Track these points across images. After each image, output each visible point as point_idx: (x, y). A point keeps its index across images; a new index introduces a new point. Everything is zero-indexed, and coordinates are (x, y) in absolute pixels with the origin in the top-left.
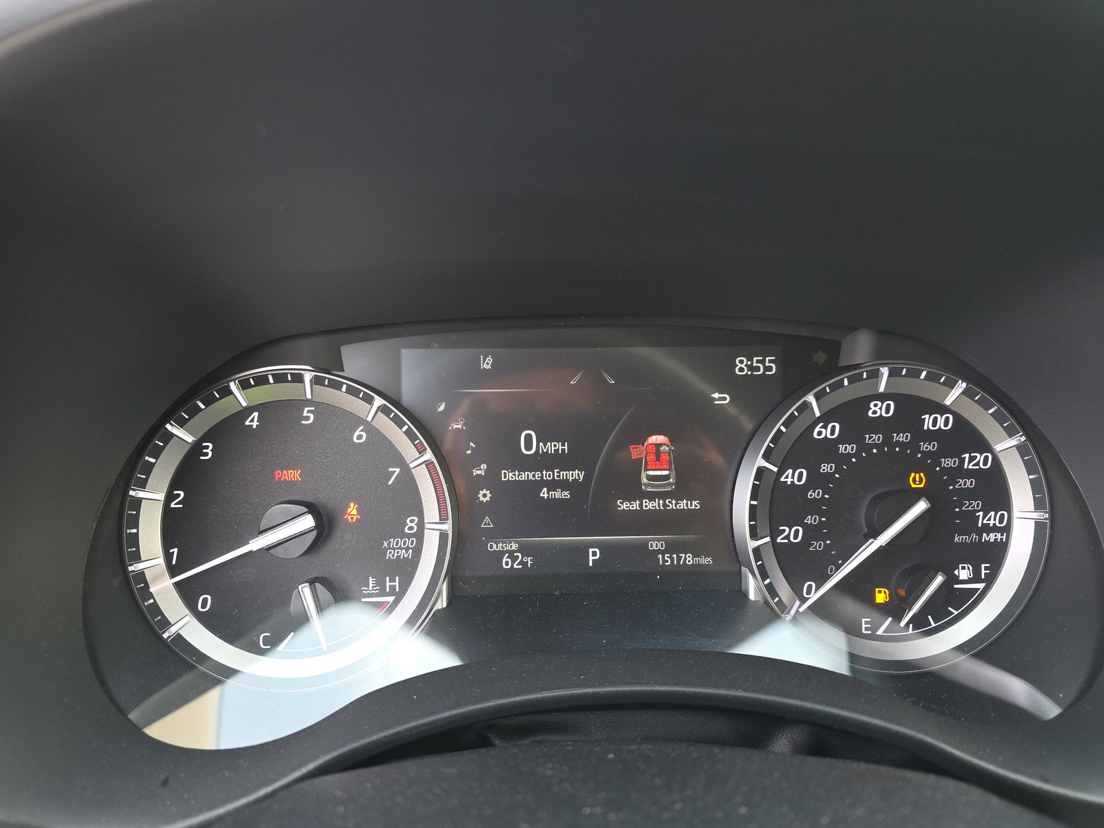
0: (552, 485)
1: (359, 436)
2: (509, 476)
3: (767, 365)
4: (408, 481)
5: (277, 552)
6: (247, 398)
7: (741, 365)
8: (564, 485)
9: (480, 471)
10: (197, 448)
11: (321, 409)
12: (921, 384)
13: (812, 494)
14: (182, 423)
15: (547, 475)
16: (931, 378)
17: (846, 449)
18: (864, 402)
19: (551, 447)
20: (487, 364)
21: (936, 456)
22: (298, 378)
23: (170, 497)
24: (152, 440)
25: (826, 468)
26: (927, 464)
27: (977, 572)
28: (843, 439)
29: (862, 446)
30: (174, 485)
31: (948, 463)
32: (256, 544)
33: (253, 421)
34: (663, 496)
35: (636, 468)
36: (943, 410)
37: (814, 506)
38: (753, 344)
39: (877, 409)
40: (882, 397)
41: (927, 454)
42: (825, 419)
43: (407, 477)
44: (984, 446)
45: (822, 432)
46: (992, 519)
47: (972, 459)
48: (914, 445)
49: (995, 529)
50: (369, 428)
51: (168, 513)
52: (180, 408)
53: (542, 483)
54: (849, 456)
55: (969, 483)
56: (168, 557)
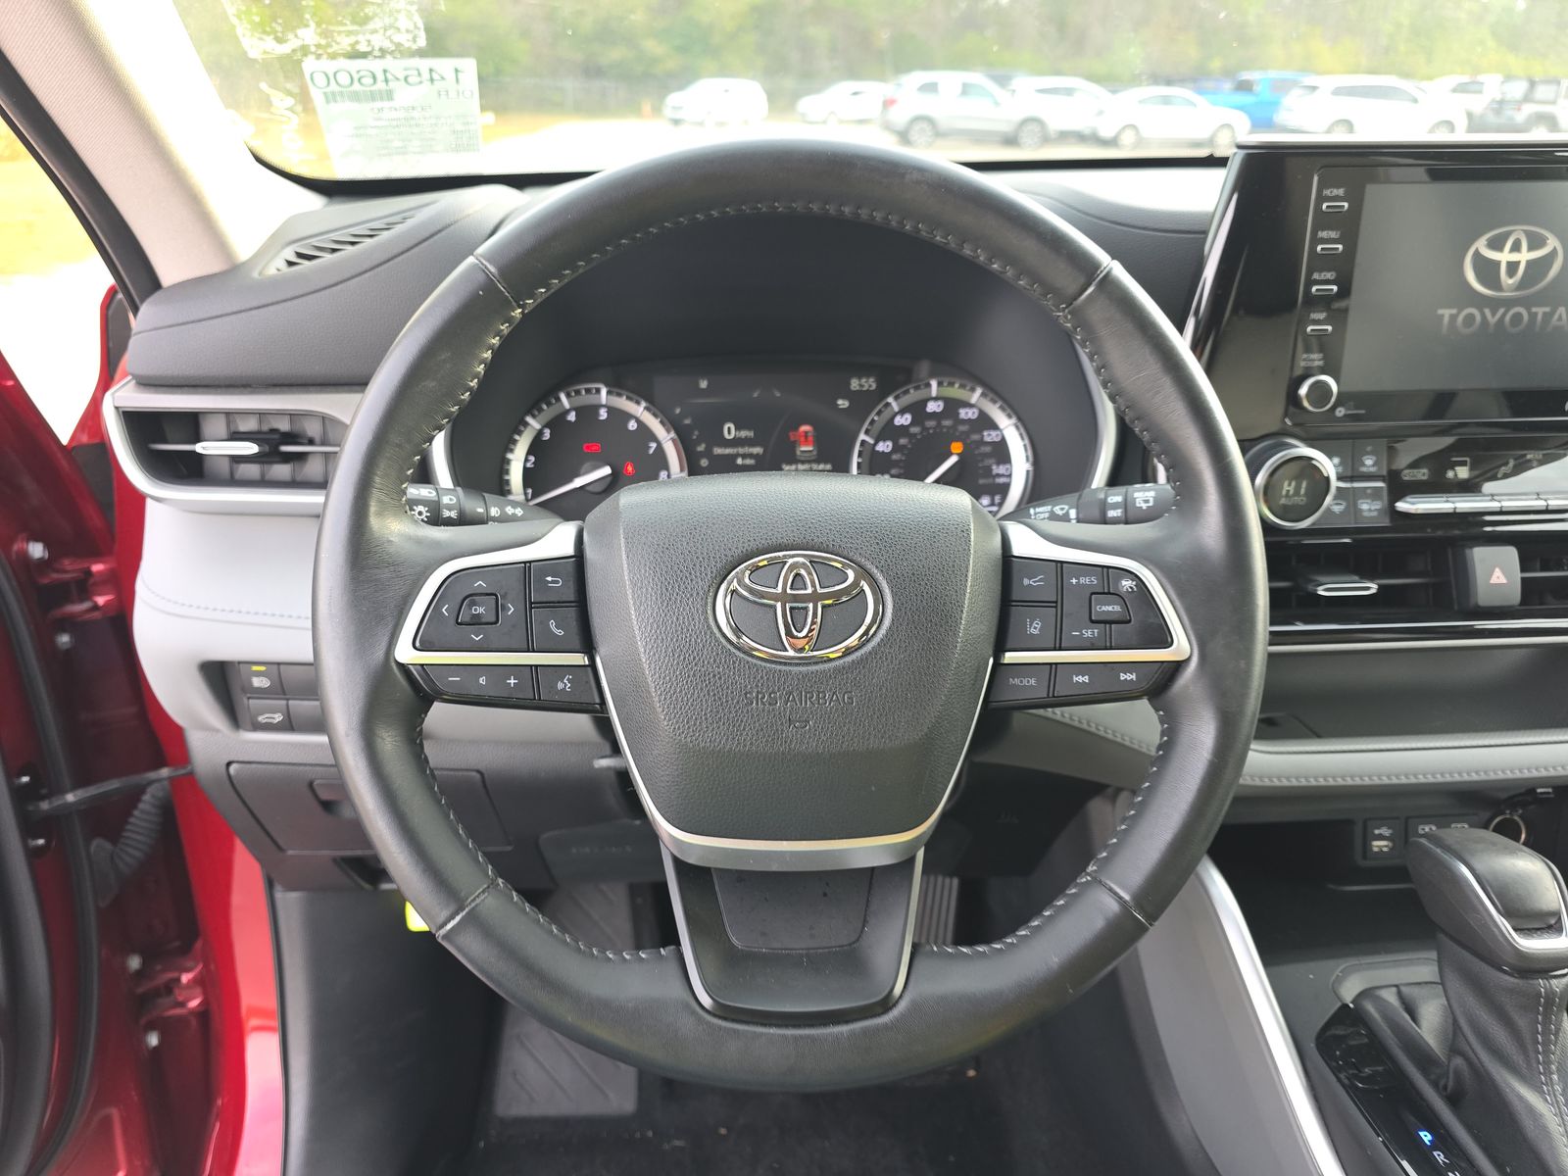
0: (744, 456)
1: (632, 425)
2: (718, 451)
3: (870, 383)
4: (660, 450)
5: (588, 488)
6: (570, 403)
7: (855, 384)
8: (751, 456)
9: (701, 448)
10: (540, 433)
11: (611, 410)
12: (955, 392)
13: (895, 457)
14: (534, 416)
15: (741, 450)
16: (962, 386)
17: (915, 430)
18: (924, 402)
19: (744, 434)
20: (704, 384)
21: (967, 434)
22: (598, 391)
23: (526, 460)
24: (519, 426)
25: (903, 441)
26: (962, 438)
27: (993, 500)
28: (912, 424)
29: (925, 429)
30: (529, 453)
31: (975, 437)
32: (578, 482)
33: (572, 417)
34: (809, 462)
35: (793, 445)
36: (971, 406)
37: (896, 464)
38: (862, 371)
39: (933, 407)
40: (936, 399)
41: (963, 432)
42: (902, 412)
43: (660, 448)
44: (994, 426)
45: (899, 421)
46: (1001, 469)
47: (989, 435)
48: (954, 427)
49: (1003, 475)
50: (638, 421)
51: (526, 470)
52: (533, 409)
53: (737, 455)
54: (916, 434)
55: (988, 449)
56: (526, 494)
